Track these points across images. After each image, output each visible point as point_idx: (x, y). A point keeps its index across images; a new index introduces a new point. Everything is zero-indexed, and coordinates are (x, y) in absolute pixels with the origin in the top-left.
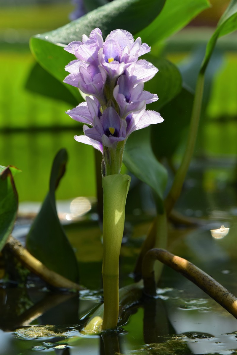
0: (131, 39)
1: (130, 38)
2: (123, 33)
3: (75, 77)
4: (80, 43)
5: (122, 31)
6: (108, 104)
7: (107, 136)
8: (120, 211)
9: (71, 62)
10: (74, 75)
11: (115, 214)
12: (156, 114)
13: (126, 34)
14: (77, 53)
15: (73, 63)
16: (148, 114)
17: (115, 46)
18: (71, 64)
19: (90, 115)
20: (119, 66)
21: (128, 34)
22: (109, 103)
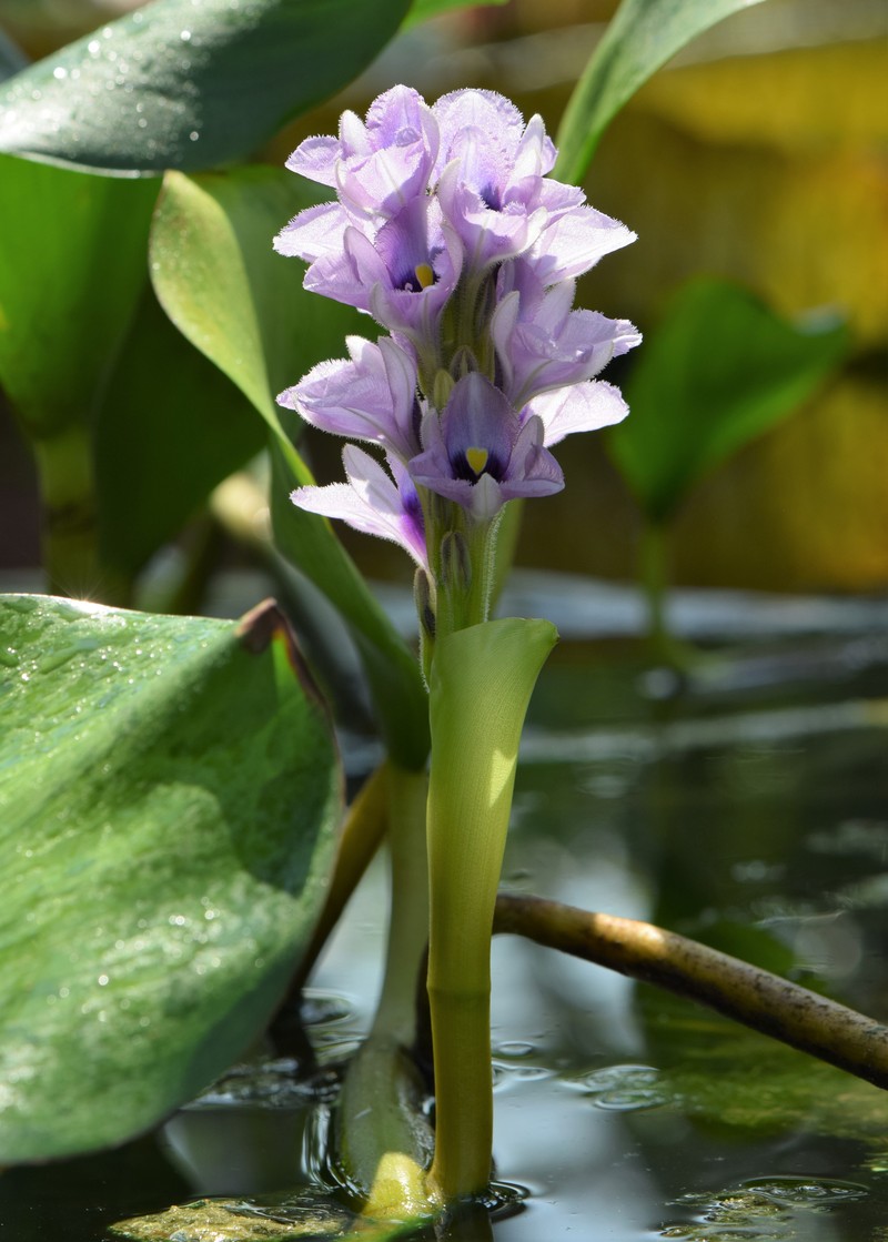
0: (515, 124)
1: (510, 120)
2: (486, 101)
3: (335, 269)
4: (334, 143)
5: (483, 94)
6: (453, 363)
7: (494, 481)
8: (507, 755)
9: (303, 214)
10: (330, 263)
11: (494, 765)
12: (612, 393)
13: (498, 104)
14: (355, 178)
15: (312, 218)
16: (583, 393)
17: (483, 148)
18: (303, 223)
19: (390, 408)
20: (527, 222)
21: (502, 104)
22: (459, 361)
